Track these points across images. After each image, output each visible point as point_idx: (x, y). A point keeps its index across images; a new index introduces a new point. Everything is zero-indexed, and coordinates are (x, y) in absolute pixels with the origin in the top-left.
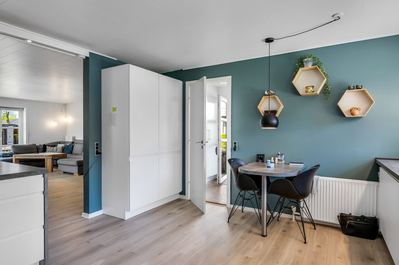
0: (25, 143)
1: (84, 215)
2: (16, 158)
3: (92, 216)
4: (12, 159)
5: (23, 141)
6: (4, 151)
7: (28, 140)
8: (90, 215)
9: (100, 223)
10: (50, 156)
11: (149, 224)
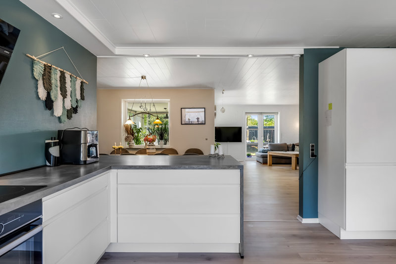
0: (279, 143)
1: (299, 217)
2: (270, 154)
3: (306, 221)
4: (267, 155)
5: (278, 141)
6: (264, 148)
7: (281, 140)
8: (303, 219)
9: (311, 232)
10: (294, 155)
11: (370, 257)
